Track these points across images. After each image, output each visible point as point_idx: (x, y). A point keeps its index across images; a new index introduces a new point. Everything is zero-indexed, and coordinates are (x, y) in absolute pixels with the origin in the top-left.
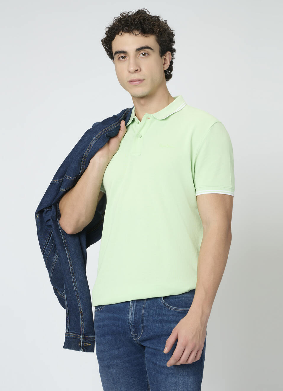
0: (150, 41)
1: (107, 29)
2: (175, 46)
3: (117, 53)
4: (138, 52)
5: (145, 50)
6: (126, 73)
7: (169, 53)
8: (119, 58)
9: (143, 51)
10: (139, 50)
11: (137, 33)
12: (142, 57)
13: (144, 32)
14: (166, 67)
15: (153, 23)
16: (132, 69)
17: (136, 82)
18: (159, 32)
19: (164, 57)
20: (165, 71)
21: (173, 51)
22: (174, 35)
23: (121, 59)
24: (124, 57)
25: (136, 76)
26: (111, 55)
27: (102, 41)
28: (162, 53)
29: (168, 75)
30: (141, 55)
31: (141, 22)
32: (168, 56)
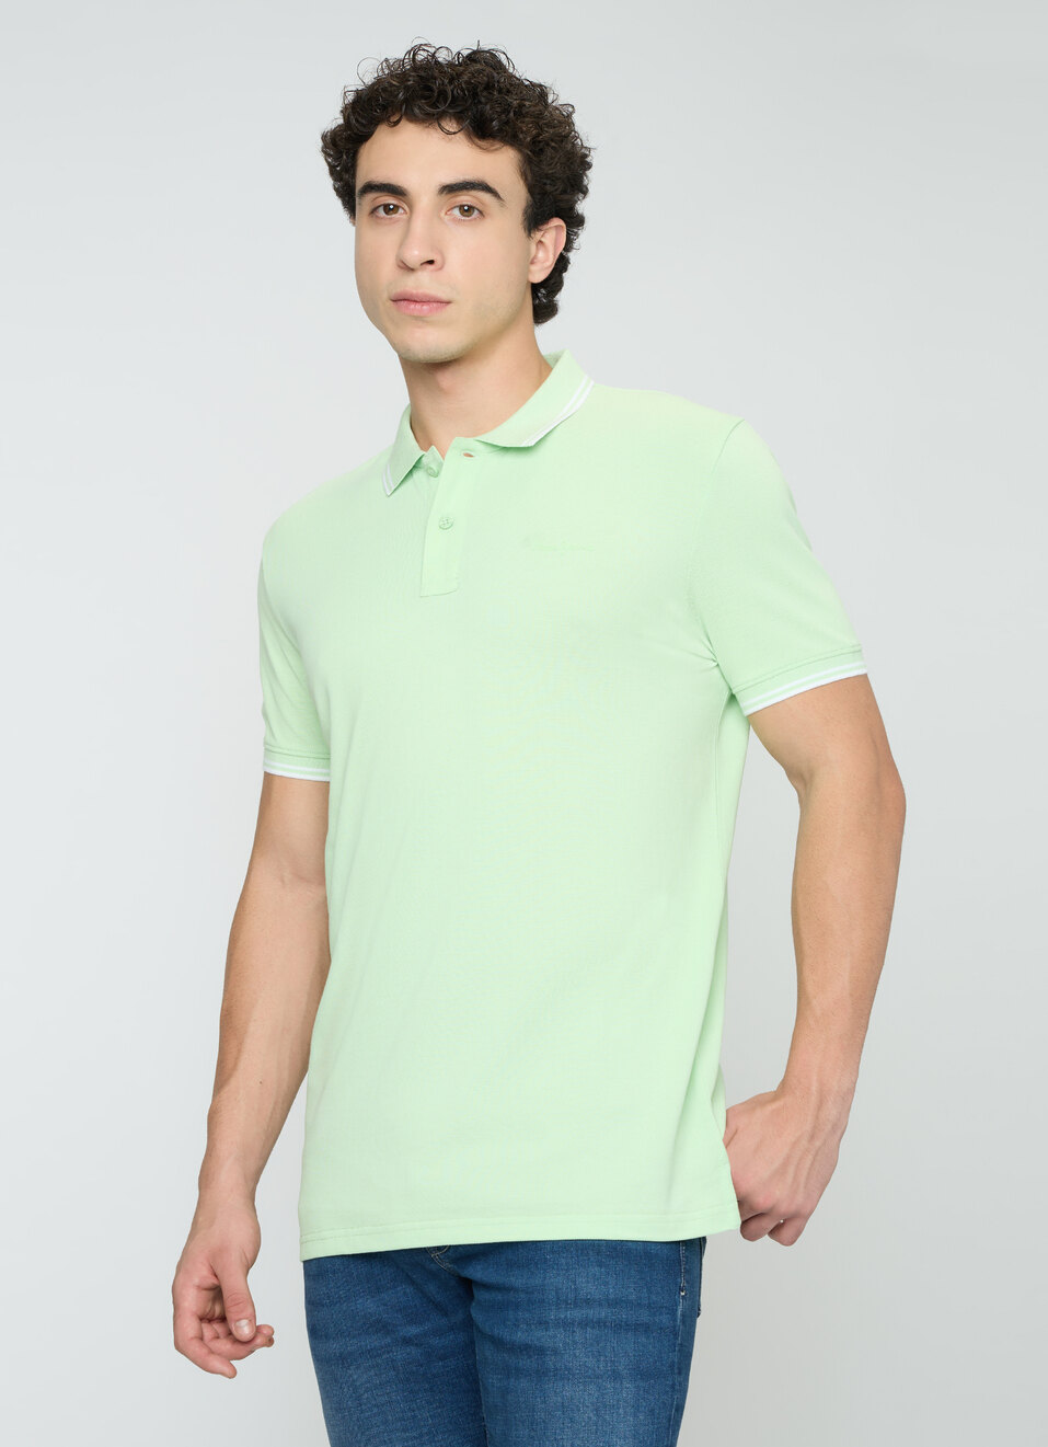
0: (501, 166)
1: (351, 97)
2: (583, 207)
3: (371, 187)
4: (445, 197)
5: (474, 193)
6: (387, 269)
7: (557, 222)
8: (374, 211)
9: (466, 198)
10: (450, 189)
11: (451, 125)
12: (455, 220)
13: (482, 130)
14: (539, 274)
16: (415, 254)
17: (418, 306)
18: (535, 141)
19: (538, 235)
20: (535, 288)
21: (574, 222)
22: (589, 166)
23: (381, 212)
24: (388, 209)
25: (423, 283)
26: (348, 193)
27: (324, 137)
28: (535, 219)
29: (543, 299)
30: (456, 212)
31: (475, 95)
32: (553, 233)
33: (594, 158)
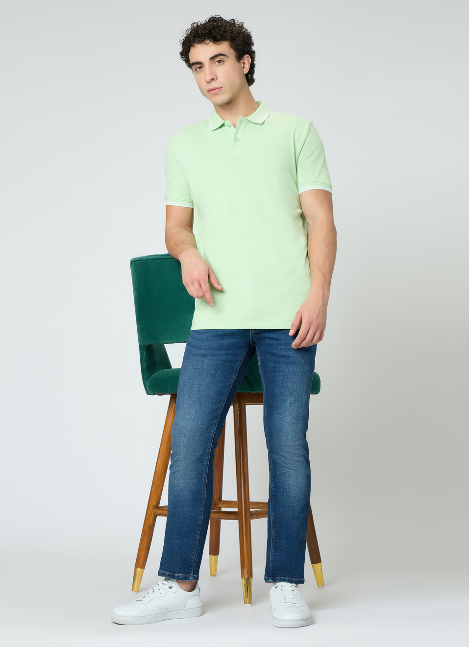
0: (224, 47)
1: (182, 42)
2: (254, 48)
3: (194, 64)
4: (212, 61)
5: (219, 57)
6: (204, 84)
7: (246, 56)
8: (196, 69)
9: (218, 59)
10: (213, 58)
11: (208, 42)
12: (217, 66)
13: (216, 40)
14: (246, 71)
15: (225, 29)
16: (208, 78)
17: (214, 91)
18: (231, 37)
19: (242, 61)
20: (246, 75)
21: (252, 54)
22: (251, 37)
23: (198, 69)
24: (200, 68)
25: (214, 85)
26: (190, 65)
27: (180, 53)
28: (239, 58)
29: (249, 78)
30: (217, 63)
31: (211, 31)
32: (247, 59)
33: (252, 35)
